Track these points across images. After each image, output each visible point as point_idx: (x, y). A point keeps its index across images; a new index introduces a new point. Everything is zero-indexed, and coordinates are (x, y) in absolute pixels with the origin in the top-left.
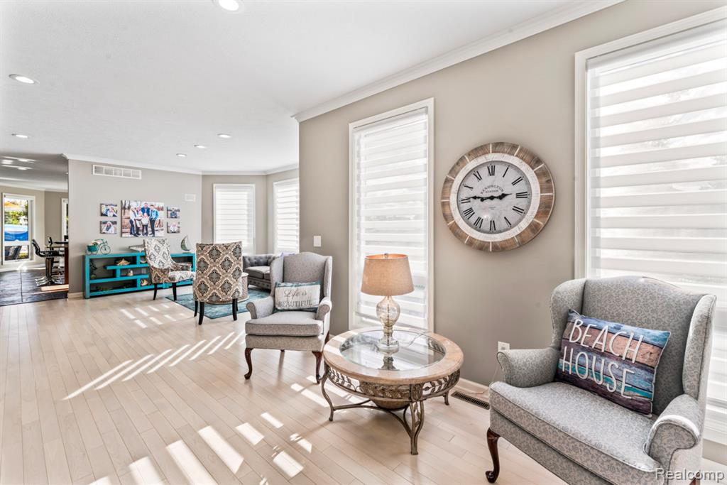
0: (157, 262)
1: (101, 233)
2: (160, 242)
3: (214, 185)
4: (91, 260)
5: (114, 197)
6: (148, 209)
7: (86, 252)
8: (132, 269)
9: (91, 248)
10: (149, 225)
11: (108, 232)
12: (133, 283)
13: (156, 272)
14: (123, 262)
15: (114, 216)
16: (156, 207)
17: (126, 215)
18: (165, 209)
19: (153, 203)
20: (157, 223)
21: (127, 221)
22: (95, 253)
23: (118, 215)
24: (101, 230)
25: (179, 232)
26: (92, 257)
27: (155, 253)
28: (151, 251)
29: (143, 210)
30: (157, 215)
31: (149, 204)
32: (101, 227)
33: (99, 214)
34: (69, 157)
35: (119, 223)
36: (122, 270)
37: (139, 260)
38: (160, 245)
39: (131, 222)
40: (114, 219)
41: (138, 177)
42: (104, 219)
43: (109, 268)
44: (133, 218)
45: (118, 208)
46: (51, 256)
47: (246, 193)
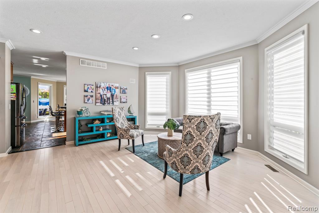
0: (120, 123)
1: (84, 103)
2: (120, 109)
3: (146, 73)
4: (79, 121)
5: (91, 80)
6: (110, 88)
7: (76, 115)
8: (102, 126)
9: (79, 113)
10: (111, 98)
11: (88, 102)
12: (102, 136)
13: (121, 131)
14: (97, 121)
15: (92, 92)
16: (115, 86)
17: (98, 92)
18: (119, 88)
19: (113, 84)
20: (115, 96)
21: (99, 95)
22: (81, 115)
23: (94, 91)
24: (84, 101)
25: (126, 102)
26: (80, 118)
27: (119, 117)
28: (116, 116)
29: (107, 88)
30: (115, 91)
31: (111, 84)
32: (84, 99)
33: (83, 90)
34: (67, 53)
35: (94, 96)
36: (96, 127)
37: (106, 121)
38: (121, 111)
39: (101, 96)
40: (92, 94)
41: (105, 67)
42: (86, 94)
43: (90, 126)
44: (102, 93)
45: (94, 87)
46: (58, 115)
47: (166, 78)
